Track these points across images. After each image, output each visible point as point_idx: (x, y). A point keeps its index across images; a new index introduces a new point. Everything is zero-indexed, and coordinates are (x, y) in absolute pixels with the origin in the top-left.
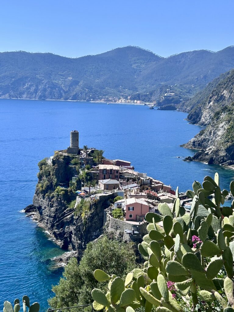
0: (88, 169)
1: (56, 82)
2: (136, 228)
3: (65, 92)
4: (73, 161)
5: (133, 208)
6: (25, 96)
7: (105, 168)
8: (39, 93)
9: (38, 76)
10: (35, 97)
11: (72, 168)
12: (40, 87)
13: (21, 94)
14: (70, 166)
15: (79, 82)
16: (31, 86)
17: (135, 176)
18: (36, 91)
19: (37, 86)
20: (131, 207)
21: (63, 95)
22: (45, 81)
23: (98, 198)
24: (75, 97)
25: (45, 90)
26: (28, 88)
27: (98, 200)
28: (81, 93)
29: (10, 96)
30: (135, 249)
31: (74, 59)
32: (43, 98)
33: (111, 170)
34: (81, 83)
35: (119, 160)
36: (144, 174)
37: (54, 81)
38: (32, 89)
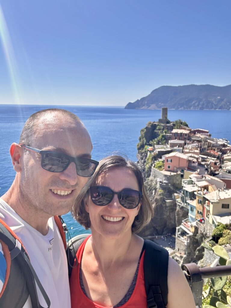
0: (166, 132)
1: (211, 100)
2: (167, 178)
3: (215, 105)
4: (157, 128)
5: (171, 160)
6: (192, 108)
7: (177, 132)
8: (200, 106)
9: (200, 97)
10: (198, 109)
11: (156, 132)
12: (201, 103)
13: (190, 107)
14: (155, 131)
15: (224, 99)
16: (196, 102)
17: (200, 139)
18: (198, 105)
19: (199, 103)
20: (169, 160)
21: (214, 107)
22: (204, 100)
23: (157, 153)
24: (220, 108)
25: (203, 104)
26: (194, 104)
27: (157, 154)
28: (225, 106)
29: (184, 108)
30: (161, 196)
31: (222, 87)
32: (202, 109)
33: (181, 134)
34: (225, 100)
35: (199, 129)
36: (214, 139)
37: (209, 100)
38: (197, 104)
